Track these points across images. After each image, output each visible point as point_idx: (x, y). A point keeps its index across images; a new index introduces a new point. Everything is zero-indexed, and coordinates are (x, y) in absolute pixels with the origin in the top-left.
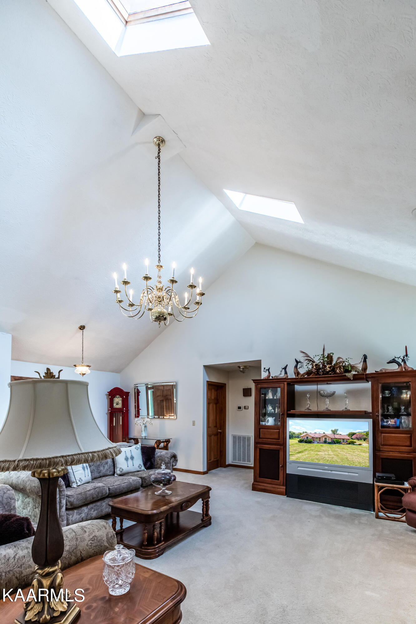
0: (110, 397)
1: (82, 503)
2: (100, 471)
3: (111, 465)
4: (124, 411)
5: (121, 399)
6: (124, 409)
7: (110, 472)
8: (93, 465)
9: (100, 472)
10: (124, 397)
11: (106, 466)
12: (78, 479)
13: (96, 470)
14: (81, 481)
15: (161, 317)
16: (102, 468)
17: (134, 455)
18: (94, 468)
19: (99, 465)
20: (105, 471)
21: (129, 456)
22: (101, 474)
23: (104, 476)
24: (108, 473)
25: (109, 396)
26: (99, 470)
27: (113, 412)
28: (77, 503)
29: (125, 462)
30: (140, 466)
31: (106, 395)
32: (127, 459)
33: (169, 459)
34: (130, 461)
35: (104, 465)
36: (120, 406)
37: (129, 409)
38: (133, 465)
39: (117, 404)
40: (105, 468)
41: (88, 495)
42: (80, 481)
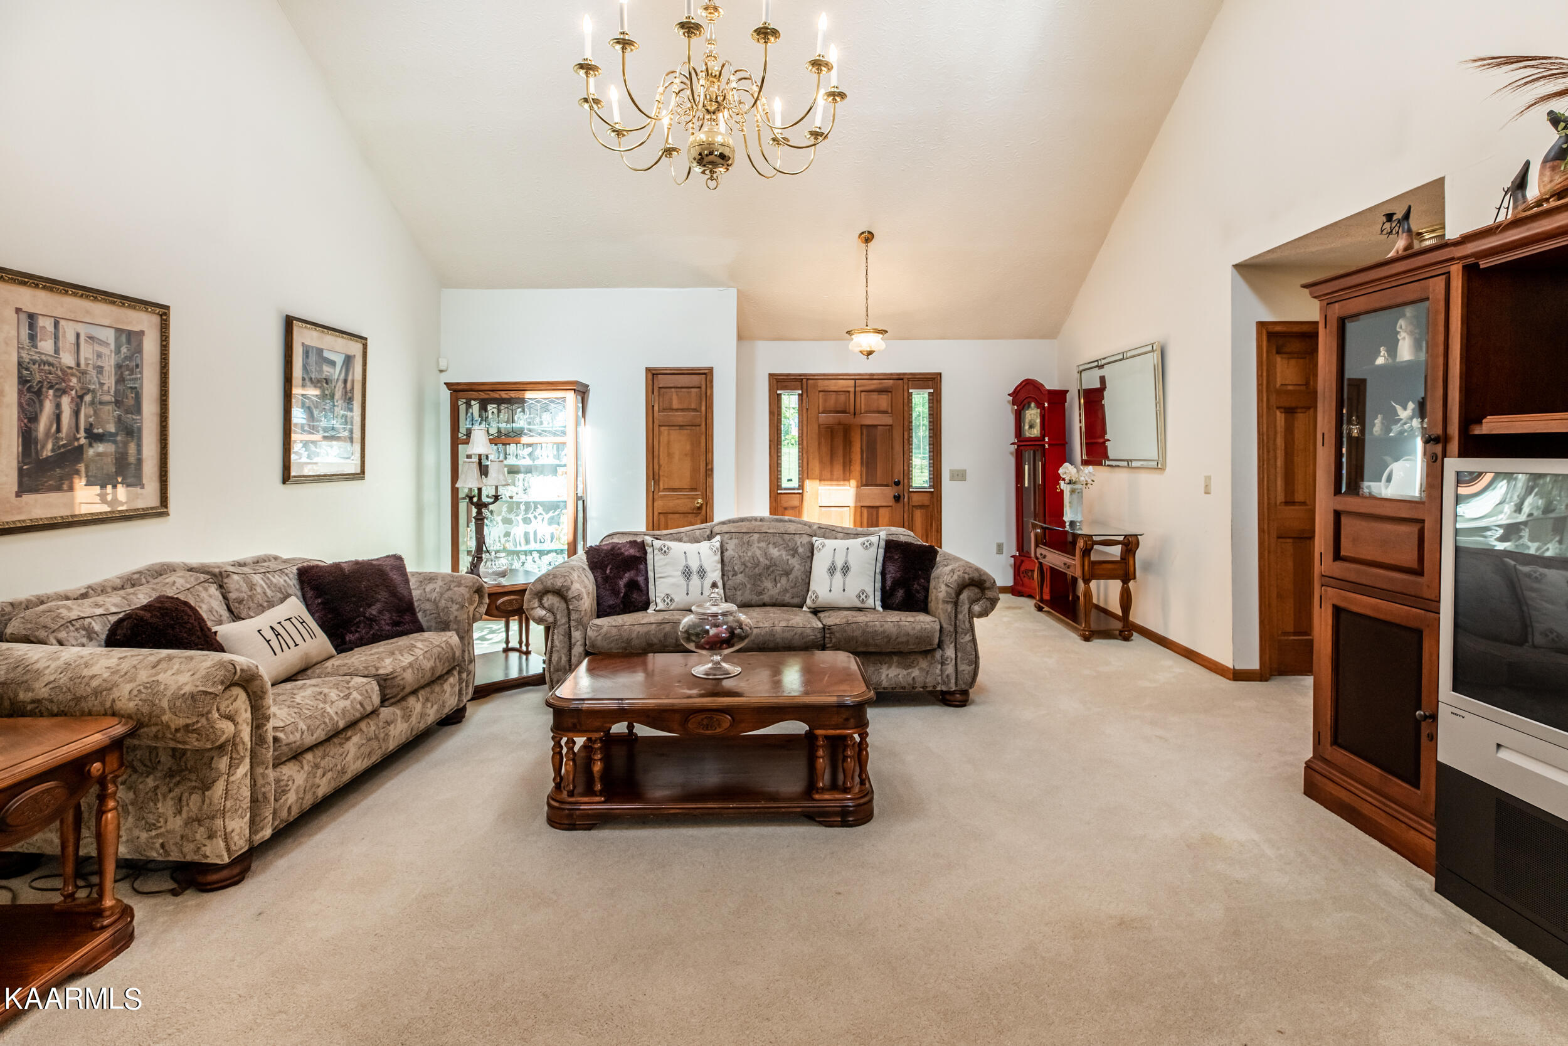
0: (1016, 407)
1: (618, 649)
2: (764, 590)
3: (800, 580)
4: (1047, 446)
5: (1039, 410)
6: (1047, 439)
7: (793, 598)
8: (741, 573)
9: (760, 593)
10: (1046, 405)
11: (784, 580)
12: (661, 594)
13: (749, 586)
14: (668, 601)
15: (707, 155)
16: (768, 584)
17: (852, 563)
18: (745, 580)
19: (760, 575)
20: (777, 591)
21: (839, 564)
22: (766, 598)
23: (774, 605)
24: (787, 598)
25: (1013, 404)
26: (759, 586)
27: (1022, 448)
28: (605, 644)
29: (827, 576)
30: (863, 597)
31: (1009, 402)
32: (832, 571)
33: (949, 590)
34: (838, 575)
35: (778, 578)
36: (1036, 432)
37: (1067, 440)
38: (844, 590)
39: (1031, 427)
40: (779, 585)
41: (635, 633)
42: (665, 601)
